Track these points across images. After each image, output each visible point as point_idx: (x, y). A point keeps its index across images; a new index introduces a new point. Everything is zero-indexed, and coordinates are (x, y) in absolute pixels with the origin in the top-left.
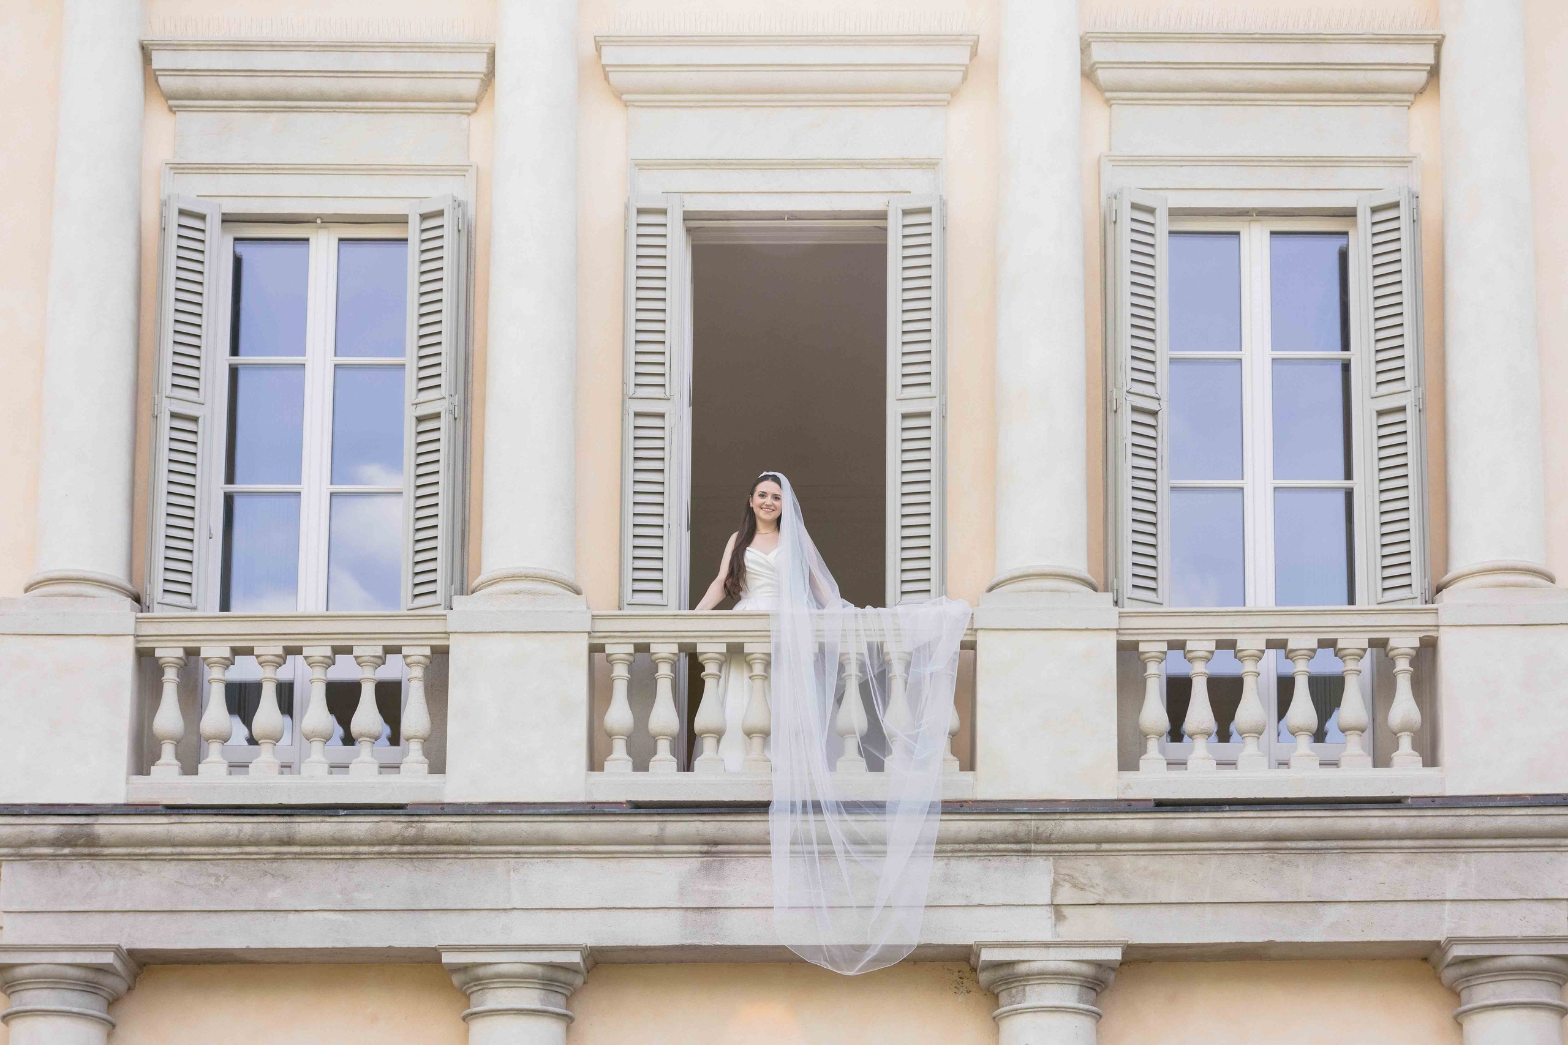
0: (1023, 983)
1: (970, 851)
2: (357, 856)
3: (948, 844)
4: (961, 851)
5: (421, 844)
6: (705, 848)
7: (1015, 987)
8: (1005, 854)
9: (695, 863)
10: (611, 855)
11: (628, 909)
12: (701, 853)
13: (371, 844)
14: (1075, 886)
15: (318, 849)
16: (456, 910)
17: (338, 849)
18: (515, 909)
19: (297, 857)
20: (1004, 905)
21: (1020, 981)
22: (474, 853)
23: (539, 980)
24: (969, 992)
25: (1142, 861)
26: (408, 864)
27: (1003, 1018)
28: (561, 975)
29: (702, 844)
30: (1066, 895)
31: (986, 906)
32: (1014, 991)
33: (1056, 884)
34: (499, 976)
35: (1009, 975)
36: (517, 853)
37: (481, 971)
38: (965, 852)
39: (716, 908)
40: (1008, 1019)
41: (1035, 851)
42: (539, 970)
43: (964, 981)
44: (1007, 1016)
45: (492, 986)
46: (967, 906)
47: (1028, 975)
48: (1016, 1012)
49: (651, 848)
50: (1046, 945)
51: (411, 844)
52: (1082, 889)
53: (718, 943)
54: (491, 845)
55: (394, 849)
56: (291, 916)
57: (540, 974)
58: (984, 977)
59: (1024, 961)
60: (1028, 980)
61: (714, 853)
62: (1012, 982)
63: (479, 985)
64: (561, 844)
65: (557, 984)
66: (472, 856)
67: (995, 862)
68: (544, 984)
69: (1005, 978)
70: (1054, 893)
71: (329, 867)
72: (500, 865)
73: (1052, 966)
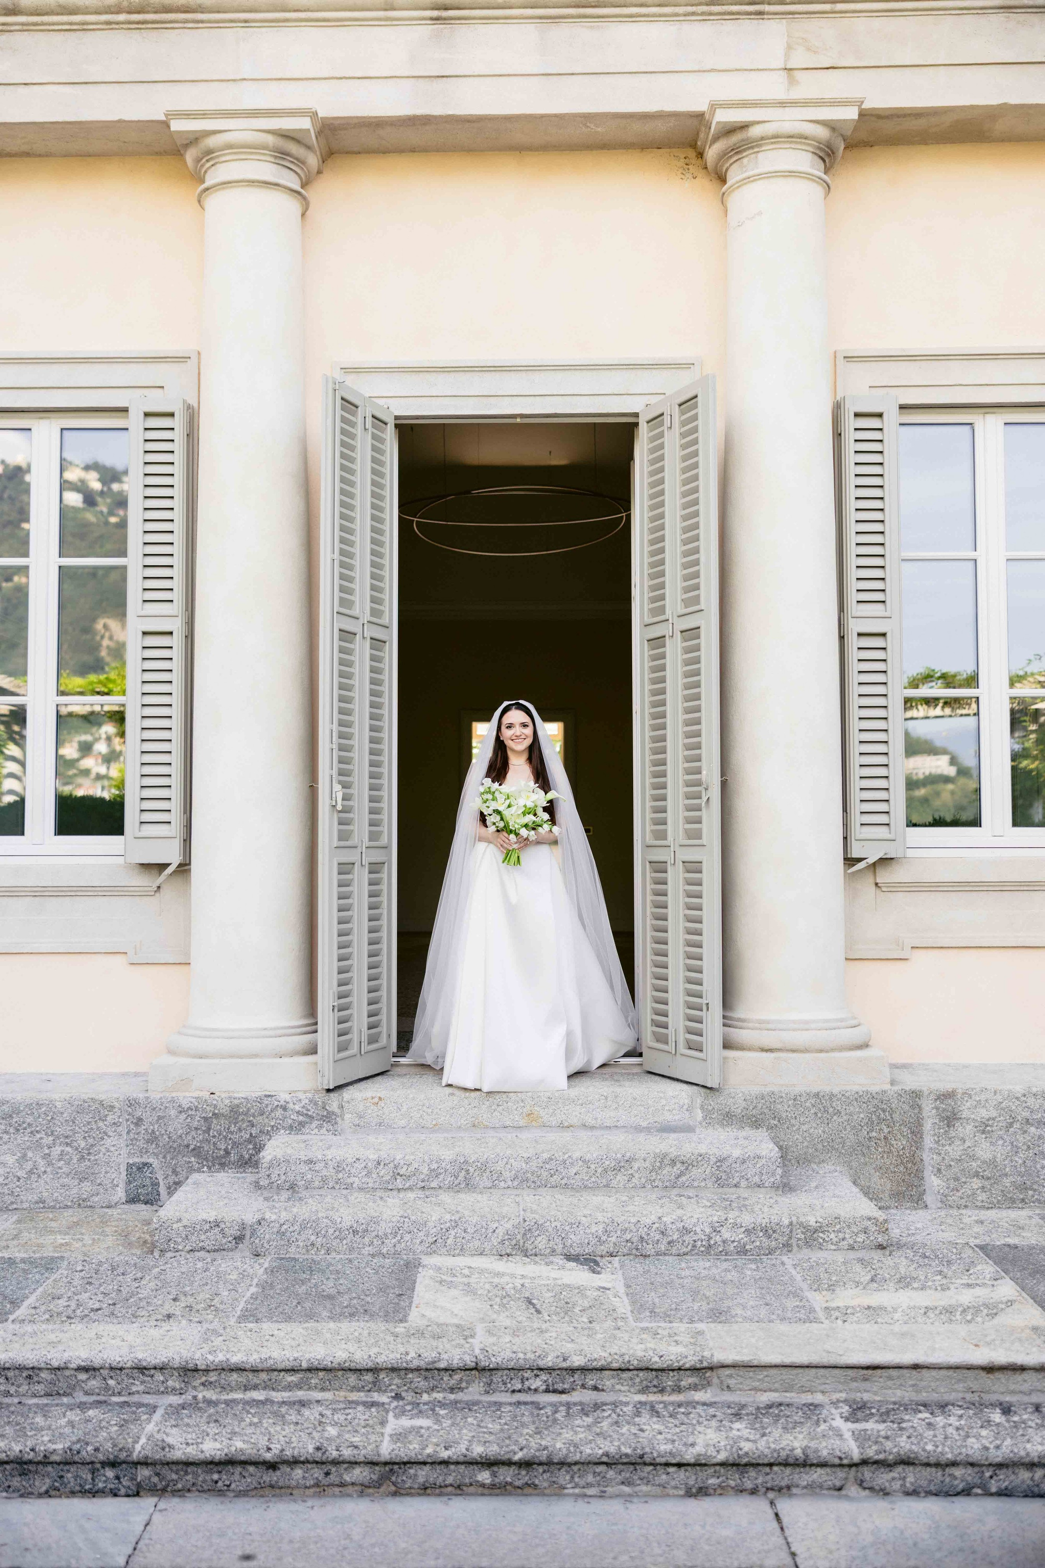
0: (756, 150)
1: (703, 14)
2: (85, 27)
3: (680, 6)
4: (693, 14)
5: (148, 12)
6: (435, 13)
7: (747, 156)
8: (738, 17)
9: (427, 30)
10: (340, 23)
11: (359, 78)
12: (432, 19)
13: (97, 12)
14: (808, 49)
15: (46, 19)
16: (185, 81)
17: (65, 18)
18: (245, 79)
19: (26, 28)
20: (737, 70)
21: (752, 148)
22: (202, 22)
23: (270, 151)
24: (695, 178)
25: (877, 23)
26: (135, 34)
27: (733, 190)
28: (293, 148)
29: (433, 9)
30: (799, 59)
31: (719, 71)
32: (745, 161)
33: (789, 47)
34: (230, 146)
35: (743, 140)
36: (246, 21)
37: (212, 142)
38: (698, 14)
39: (447, 77)
40: (740, 190)
41: (769, 13)
42: (270, 139)
43: (690, 167)
44: (739, 187)
45: (223, 159)
46: (699, 71)
47: (762, 138)
48: (749, 180)
49: (381, 14)
50: (782, 104)
51: (139, 12)
52: (815, 52)
53: (450, 113)
54: (219, 12)
55: (122, 17)
56: (22, 90)
57: (271, 144)
58: (712, 153)
59: (758, 123)
60: (760, 146)
61: (445, 19)
62: (745, 150)
63: (211, 159)
64: (290, 11)
65: (289, 158)
66: (200, 25)
67: (729, 26)
68: (276, 157)
69: (737, 145)
70: (787, 56)
71: (58, 38)
72: (229, 34)
73: (788, 127)
